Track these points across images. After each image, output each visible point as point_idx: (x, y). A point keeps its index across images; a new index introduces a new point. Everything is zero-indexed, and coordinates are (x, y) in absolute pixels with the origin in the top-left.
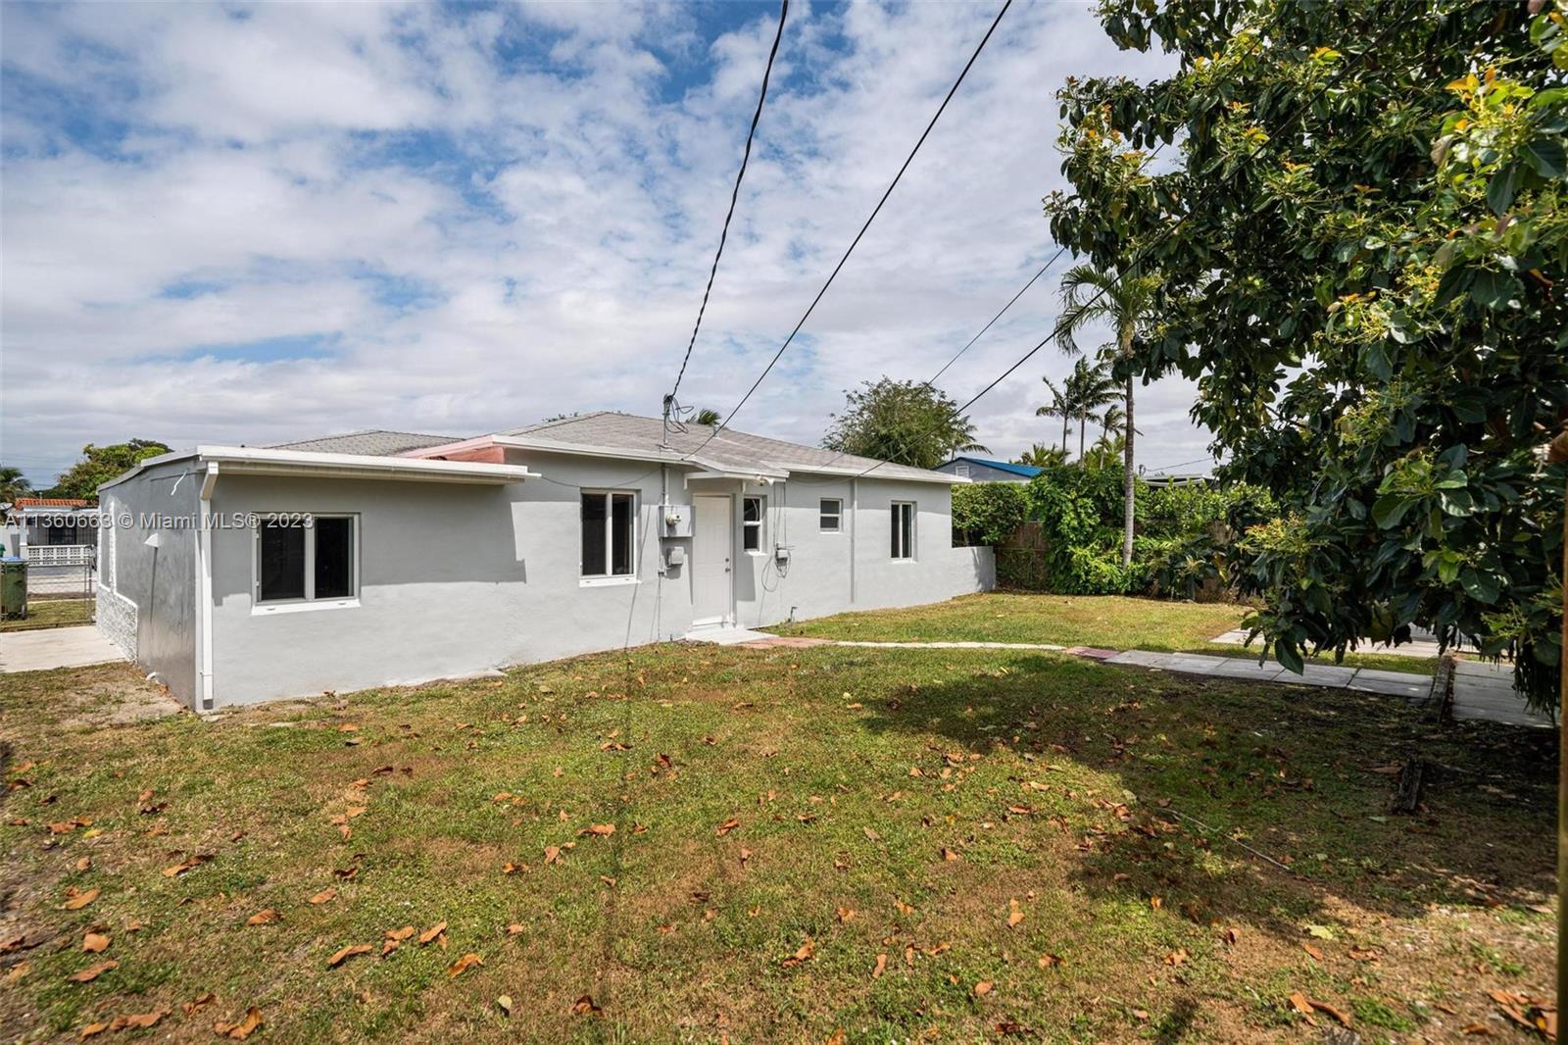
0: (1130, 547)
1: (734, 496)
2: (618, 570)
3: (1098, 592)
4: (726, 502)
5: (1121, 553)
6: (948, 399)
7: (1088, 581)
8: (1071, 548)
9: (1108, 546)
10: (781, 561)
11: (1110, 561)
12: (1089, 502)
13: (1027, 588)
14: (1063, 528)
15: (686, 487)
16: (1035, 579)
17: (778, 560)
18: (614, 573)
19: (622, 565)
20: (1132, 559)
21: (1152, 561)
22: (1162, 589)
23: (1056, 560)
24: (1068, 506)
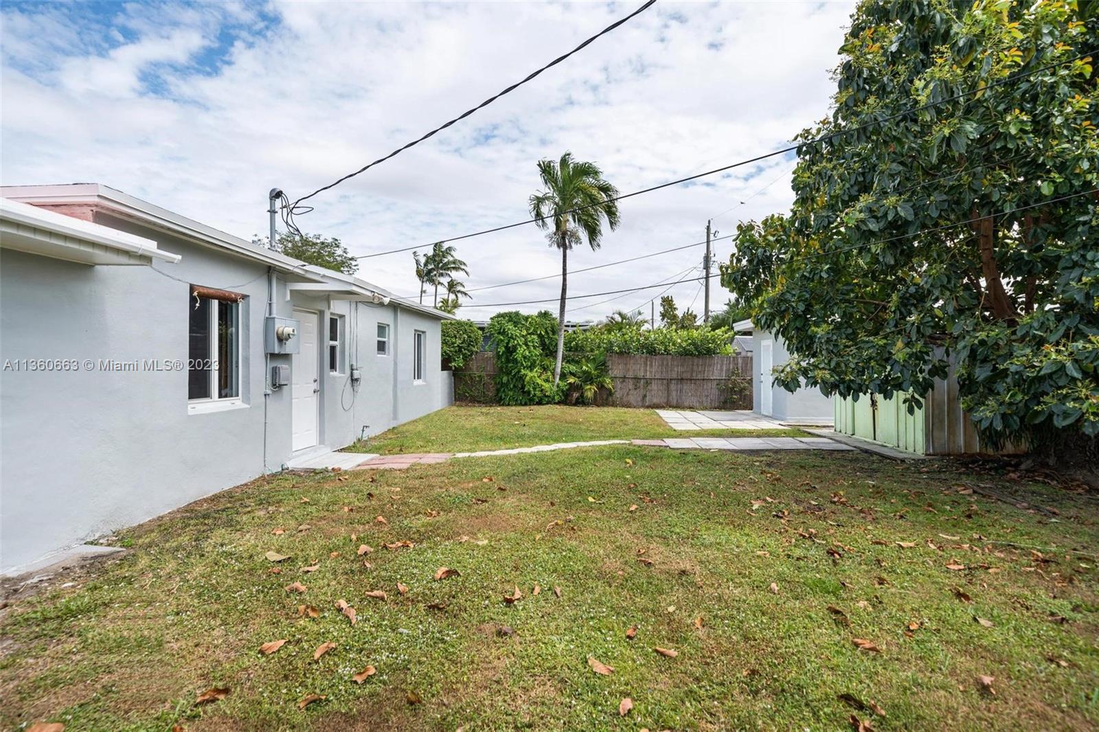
0: (558, 370)
1: (321, 313)
2: (223, 393)
3: (540, 403)
4: (315, 318)
5: (553, 375)
6: (349, 256)
7: (535, 395)
8: (523, 372)
9: (545, 369)
10: (354, 380)
11: (547, 381)
12: (535, 337)
13: (479, 402)
14: (519, 356)
15: (288, 298)
16: (485, 395)
17: (352, 380)
18: (220, 396)
19: (227, 389)
20: (560, 379)
21: (572, 380)
22: (578, 399)
23: (508, 381)
24: (521, 341)
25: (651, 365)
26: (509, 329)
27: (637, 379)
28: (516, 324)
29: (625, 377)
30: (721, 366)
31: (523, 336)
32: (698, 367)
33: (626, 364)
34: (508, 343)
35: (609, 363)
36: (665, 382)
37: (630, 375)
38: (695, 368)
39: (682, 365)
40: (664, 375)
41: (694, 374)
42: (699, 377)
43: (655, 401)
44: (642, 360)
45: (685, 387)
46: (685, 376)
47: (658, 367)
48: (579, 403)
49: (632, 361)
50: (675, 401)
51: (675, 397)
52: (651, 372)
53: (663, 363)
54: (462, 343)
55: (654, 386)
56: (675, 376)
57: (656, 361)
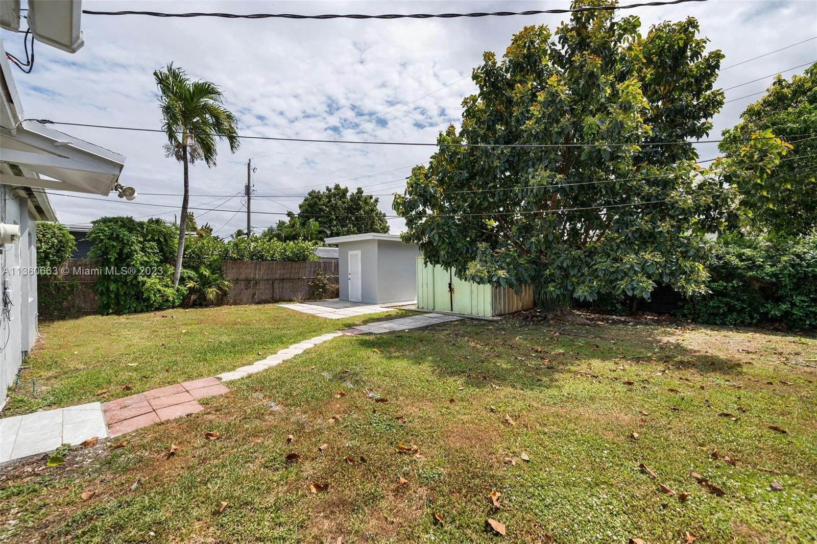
0: (178, 276)
5: (173, 280)
11: (167, 286)
12: (154, 243)
20: (179, 284)
21: (191, 284)
22: (195, 301)
23: (118, 288)
24: (137, 247)
25: (260, 269)
26: (124, 235)
27: (248, 281)
28: (130, 230)
29: (237, 279)
30: (310, 269)
31: (140, 242)
32: (295, 270)
33: (239, 269)
34: (121, 250)
35: (224, 268)
36: (271, 282)
37: (243, 277)
38: (293, 271)
39: (284, 269)
40: (270, 276)
41: (292, 276)
42: (296, 277)
43: (263, 297)
44: (253, 265)
45: (285, 285)
46: (285, 277)
47: (265, 271)
48: (196, 305)
49: (244, 266)
50: (278, 296)
51: (278, 293)
52: (259, 275)
53: (269, 267)
54: (50, 248)
55: (261, 286)
56: (278, 276)
57: (264, 266)
